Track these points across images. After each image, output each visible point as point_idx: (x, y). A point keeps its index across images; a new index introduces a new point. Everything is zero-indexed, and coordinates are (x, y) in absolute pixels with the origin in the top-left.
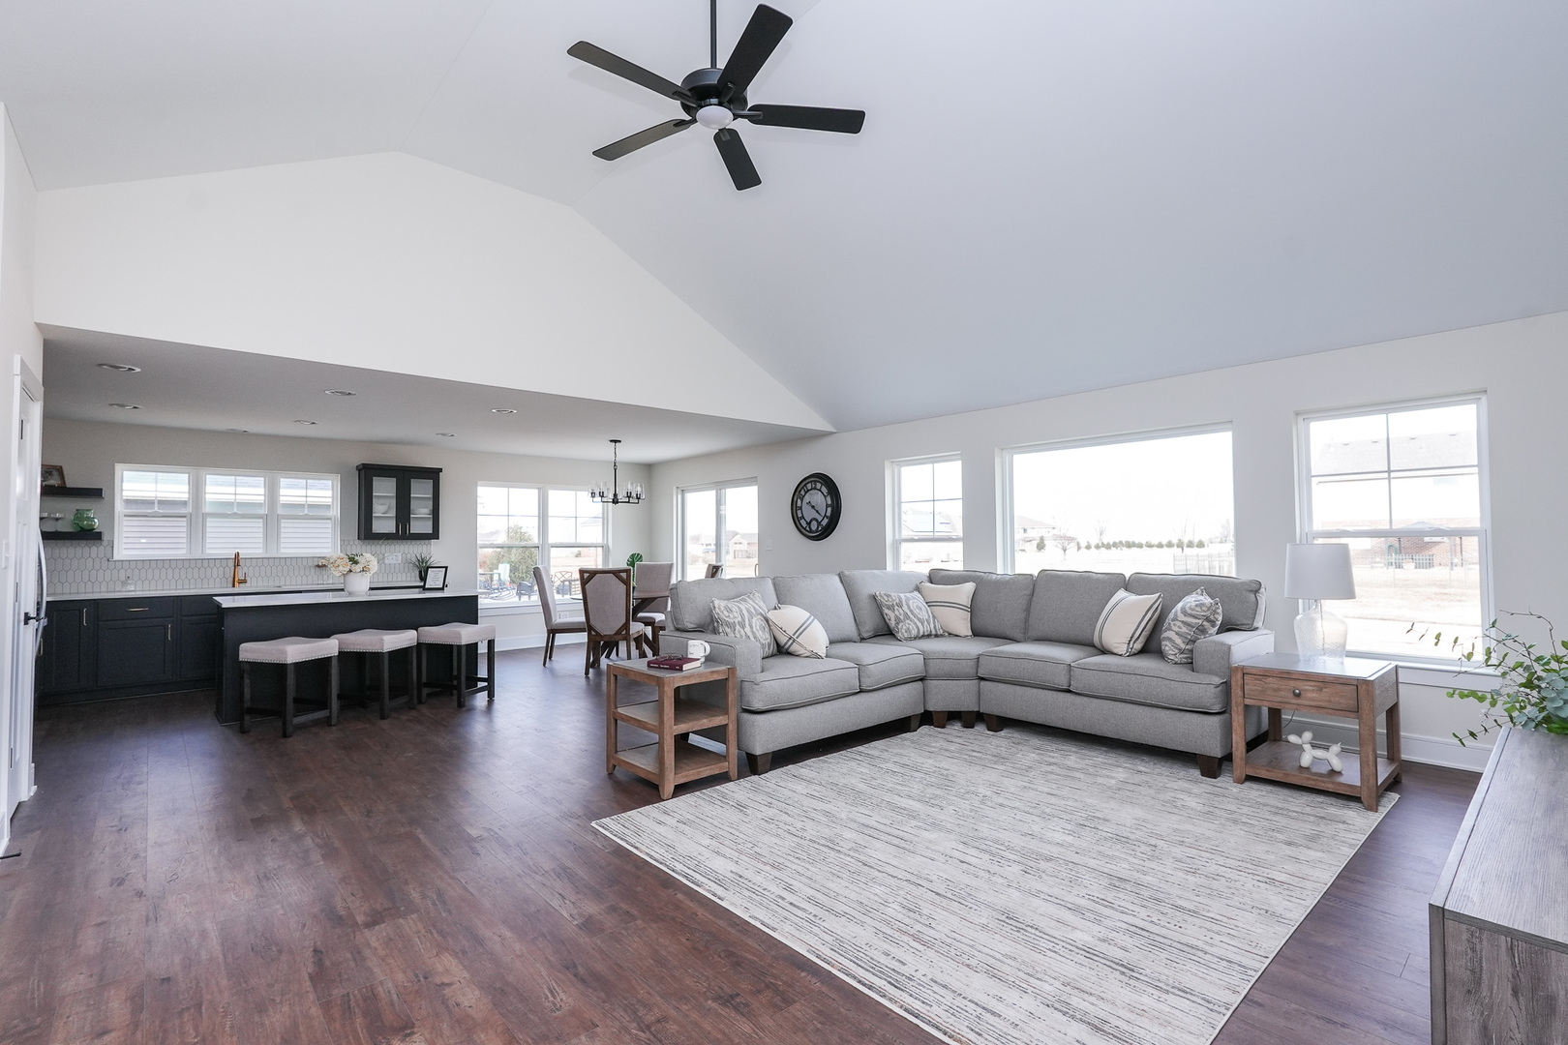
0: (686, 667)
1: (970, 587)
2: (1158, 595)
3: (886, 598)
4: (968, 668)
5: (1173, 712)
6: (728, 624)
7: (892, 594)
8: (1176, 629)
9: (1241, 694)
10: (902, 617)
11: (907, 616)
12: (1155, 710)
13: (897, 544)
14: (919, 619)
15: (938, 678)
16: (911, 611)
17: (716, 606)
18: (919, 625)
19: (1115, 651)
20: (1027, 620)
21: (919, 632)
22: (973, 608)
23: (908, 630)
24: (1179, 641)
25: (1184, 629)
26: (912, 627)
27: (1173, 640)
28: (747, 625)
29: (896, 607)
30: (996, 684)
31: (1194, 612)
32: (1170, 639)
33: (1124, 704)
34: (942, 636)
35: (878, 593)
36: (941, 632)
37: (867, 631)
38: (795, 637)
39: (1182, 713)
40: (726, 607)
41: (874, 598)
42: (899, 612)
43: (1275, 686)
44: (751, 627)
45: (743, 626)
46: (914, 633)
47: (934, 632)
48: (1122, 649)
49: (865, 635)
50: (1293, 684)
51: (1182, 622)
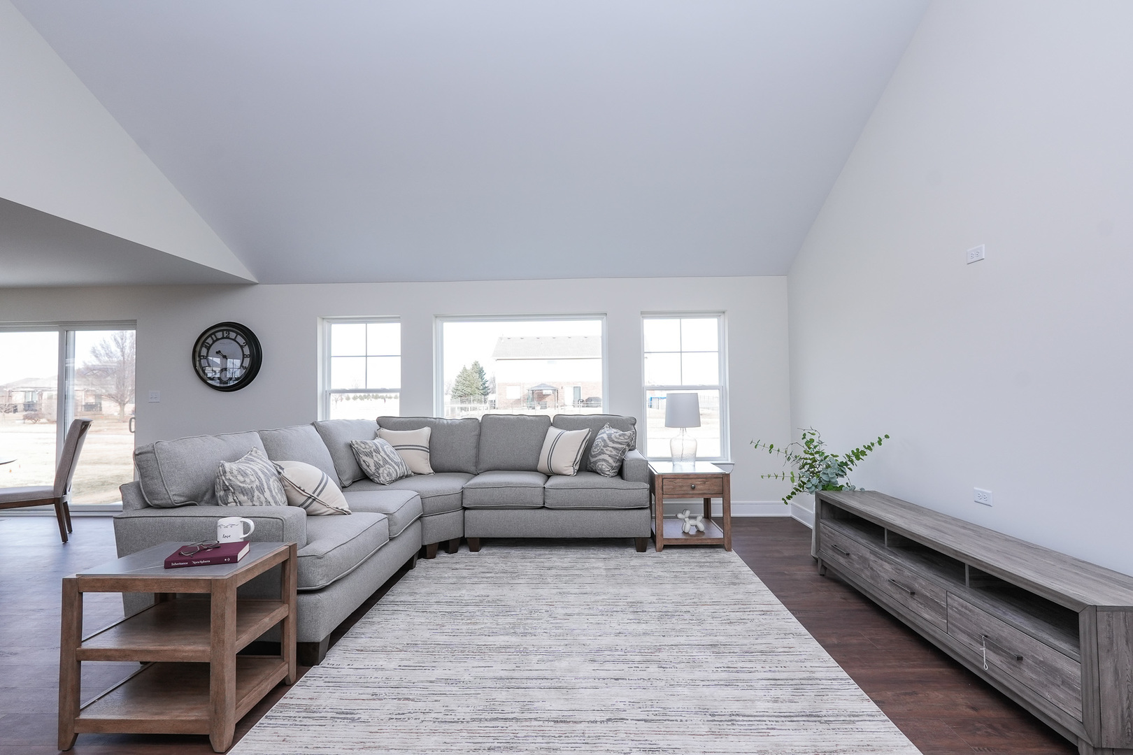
0: (240, 555)
1: (426, 431)
2: (588, 429)
3: (363, 445)
4: (455, 501)
5: (621, 511)
6: (243, 491)
7: (368, 441)
8: (609, 453)
9: (661, 491)
10: (381, 463)
11: (385, 462)
12: (610, 512)
13: (327, 394)
14: (395, 463)
15: (433, 513)
16: (388, 456)
17: (227, 469)
18: (396, 467)
19: (565, 473)
20: (477, 455)
21: (397, 475)
22: (431, 449)
23: (389, 474)
24: (611, 461)
25: (614, 453)
26: (392, 470)
27: (606, 461)
28: (266, 489)
29: (374, 454)
30: (480, 511)
31: (619, 441)
32: (604, 460)
33: (586, 511)
34: (410, 476)
35: (354, 441)
36: (410, 472)
37: (347, 480)
38: (315, 495)
39: (627, 511)
40: (240, 471)
41: (351, 446)
42: (376, 457)
43: (680, 484)
44: (271, 491)
45: (262, 491)
46: (394, 476)
47: (406, 474)
48: (571, 471)
49: (346, 483)
50: (690, 481)
51: (613, 447)
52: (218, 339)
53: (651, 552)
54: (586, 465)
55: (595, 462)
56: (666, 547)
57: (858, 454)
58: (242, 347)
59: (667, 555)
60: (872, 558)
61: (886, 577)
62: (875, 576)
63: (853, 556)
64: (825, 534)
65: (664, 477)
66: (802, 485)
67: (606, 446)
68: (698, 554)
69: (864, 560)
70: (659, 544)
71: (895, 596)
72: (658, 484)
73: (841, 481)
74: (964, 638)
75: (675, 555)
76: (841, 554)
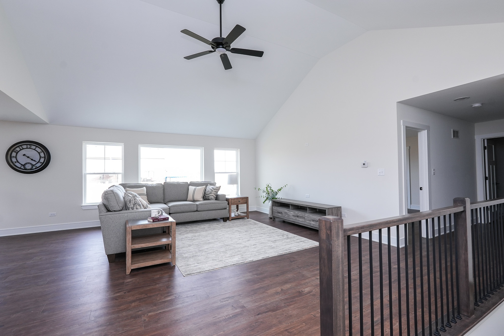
52: (23, 149)
53: (228, 221)
54: (205, 198)
55: (209, 196)
56: (232, 219)
57: (280, 190)
58: (39, 153)
59: (233, 221)
60: (288, 212)
61: (292, 215)
62: (289, 216)
63: (283, 213)
64: (274, 210)
65: (232, 199)
66: (267, 198)
67: (212, 191)
68: (241, 220)
69: (286, 213)
70: (230, 219)
71: (294, 219)
72: (230, 201)
73: (276, 197)
74: (308, 222)
75: (235, 221)
76: (280, 213)
